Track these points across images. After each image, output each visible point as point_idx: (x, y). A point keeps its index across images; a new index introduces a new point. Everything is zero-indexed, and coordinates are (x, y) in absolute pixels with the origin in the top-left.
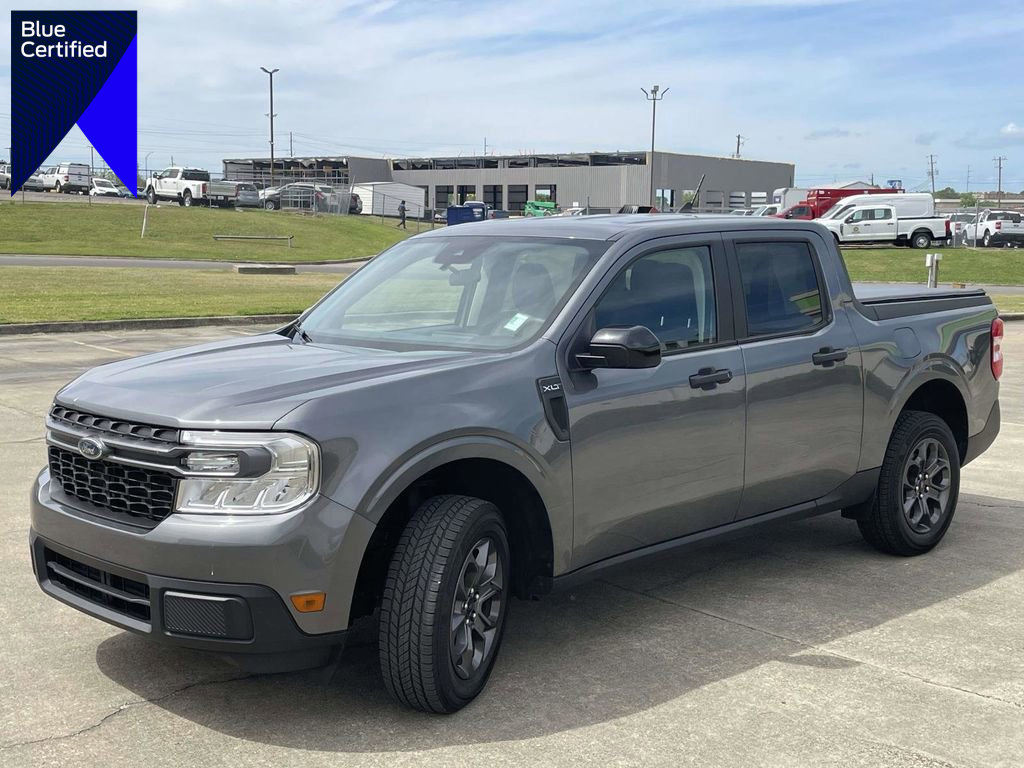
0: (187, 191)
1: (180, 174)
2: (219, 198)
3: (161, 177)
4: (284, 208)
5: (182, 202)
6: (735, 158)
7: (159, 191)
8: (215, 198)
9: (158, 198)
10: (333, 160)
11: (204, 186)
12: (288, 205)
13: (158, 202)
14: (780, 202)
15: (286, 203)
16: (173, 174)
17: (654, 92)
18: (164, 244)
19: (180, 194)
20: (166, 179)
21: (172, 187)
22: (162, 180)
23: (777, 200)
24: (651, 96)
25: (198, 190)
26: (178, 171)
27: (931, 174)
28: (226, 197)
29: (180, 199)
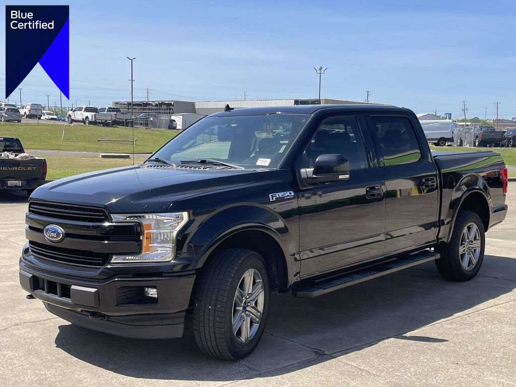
2: (102, 121)
3: (74, 111)
4: (135, 126)
5: (85, 123)
6: (366, 102)
7: (73, 117)
8: (100, 121)
9: (73, 121)
10: (166, 102)
12: (137, 125)
13: (73, 123)
15: (136, 124)
16: (80, 109)
18: (73, 144)
19: (83, 119)
20: (77, 112)
21: (80, 115)
22: (75, 112)
26: (83, 108)
27: (464, 110)
28: (106, 121)
29: (83, 121)
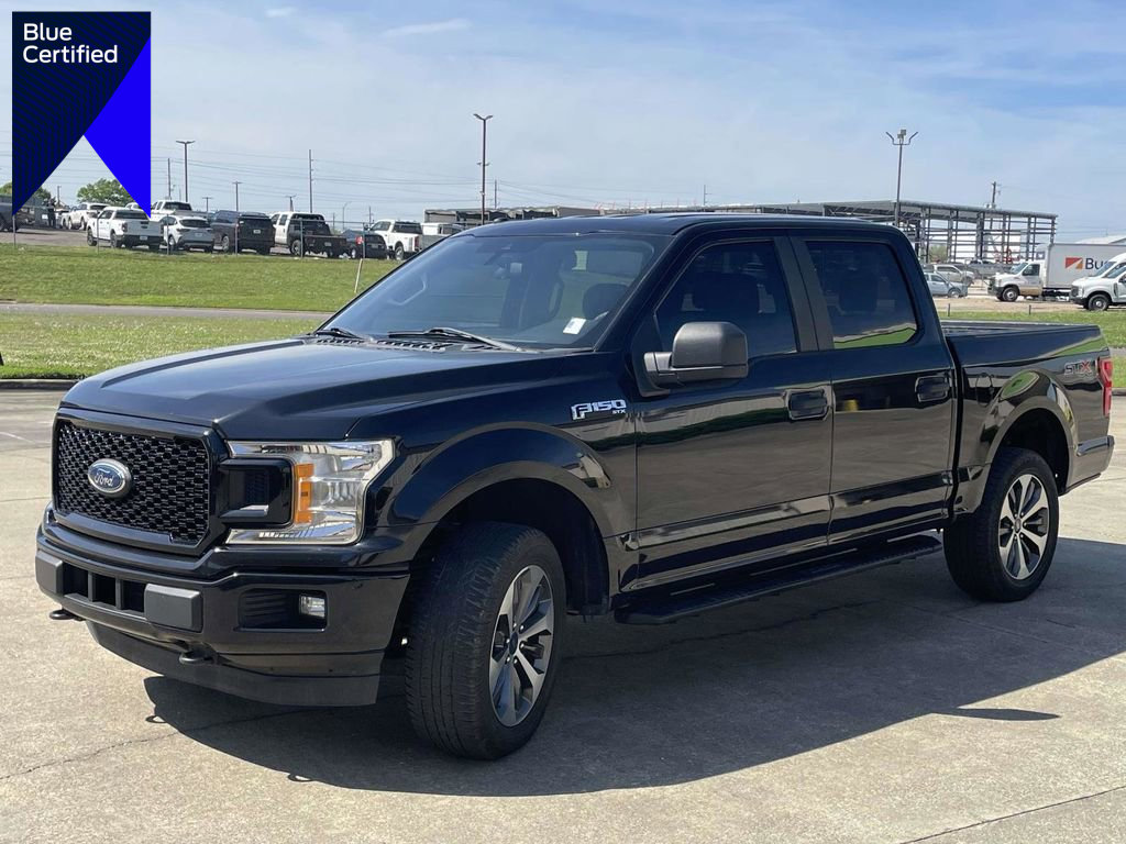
0: (399, 244)
1: (391, 227)
11: (416, 240)
14: (1043, 258)
17: (901, 136)
23: (1041, 256)
24: (897, 141)
25: (411, 244)
